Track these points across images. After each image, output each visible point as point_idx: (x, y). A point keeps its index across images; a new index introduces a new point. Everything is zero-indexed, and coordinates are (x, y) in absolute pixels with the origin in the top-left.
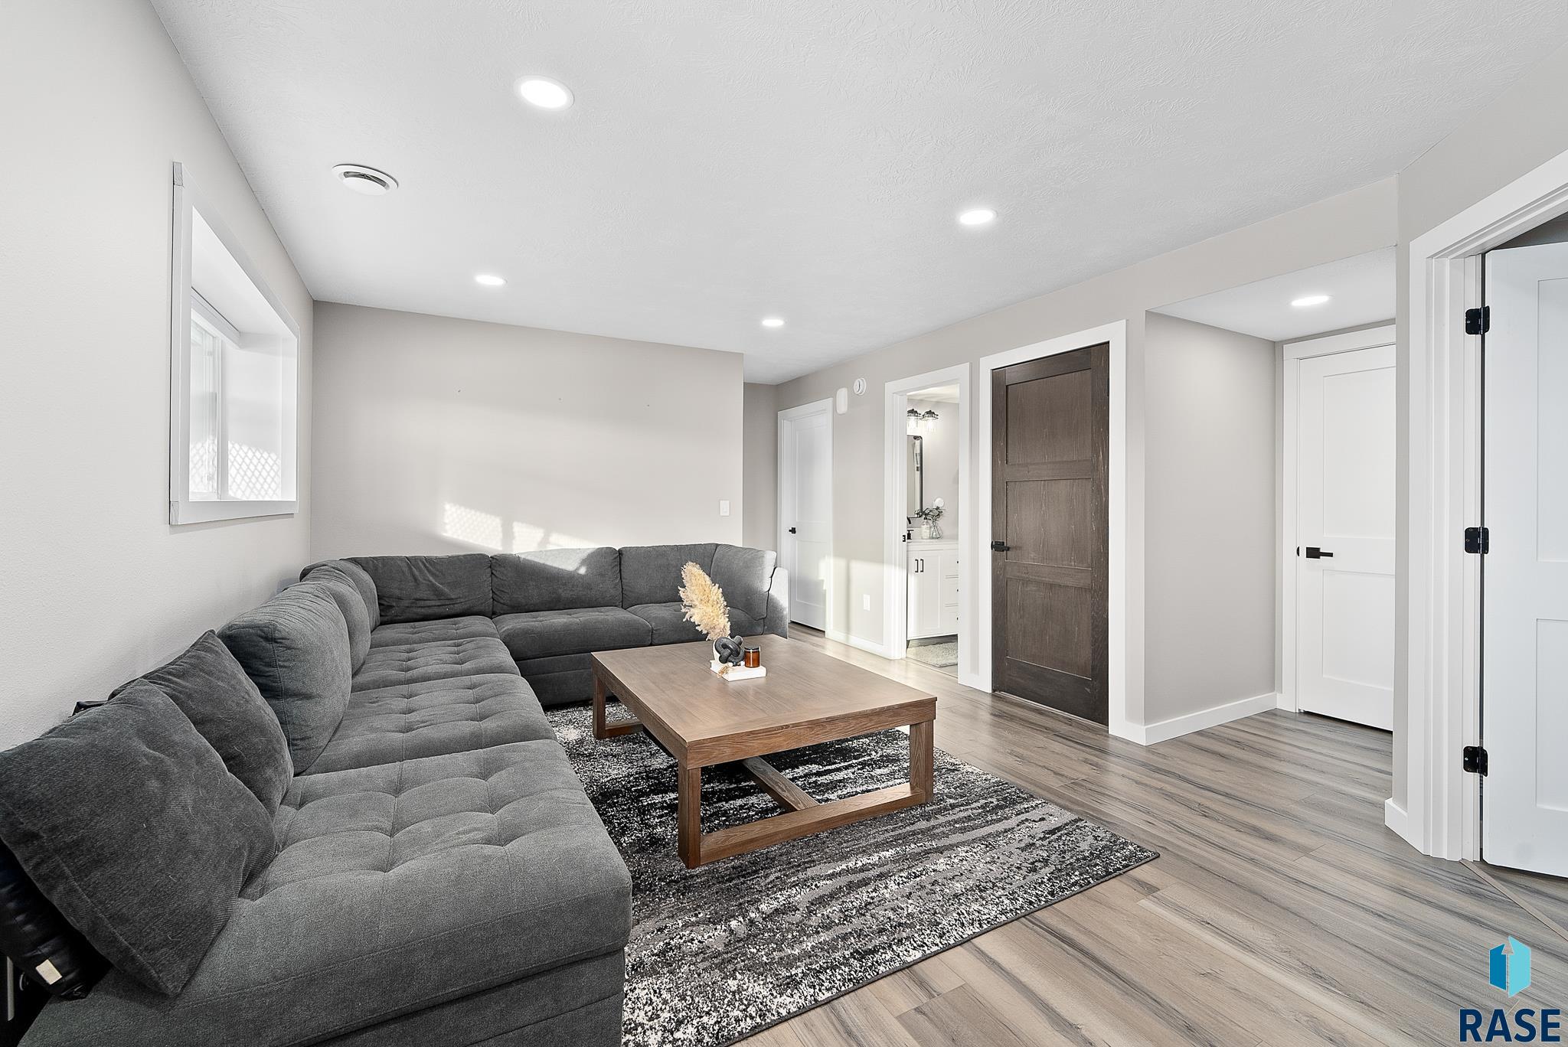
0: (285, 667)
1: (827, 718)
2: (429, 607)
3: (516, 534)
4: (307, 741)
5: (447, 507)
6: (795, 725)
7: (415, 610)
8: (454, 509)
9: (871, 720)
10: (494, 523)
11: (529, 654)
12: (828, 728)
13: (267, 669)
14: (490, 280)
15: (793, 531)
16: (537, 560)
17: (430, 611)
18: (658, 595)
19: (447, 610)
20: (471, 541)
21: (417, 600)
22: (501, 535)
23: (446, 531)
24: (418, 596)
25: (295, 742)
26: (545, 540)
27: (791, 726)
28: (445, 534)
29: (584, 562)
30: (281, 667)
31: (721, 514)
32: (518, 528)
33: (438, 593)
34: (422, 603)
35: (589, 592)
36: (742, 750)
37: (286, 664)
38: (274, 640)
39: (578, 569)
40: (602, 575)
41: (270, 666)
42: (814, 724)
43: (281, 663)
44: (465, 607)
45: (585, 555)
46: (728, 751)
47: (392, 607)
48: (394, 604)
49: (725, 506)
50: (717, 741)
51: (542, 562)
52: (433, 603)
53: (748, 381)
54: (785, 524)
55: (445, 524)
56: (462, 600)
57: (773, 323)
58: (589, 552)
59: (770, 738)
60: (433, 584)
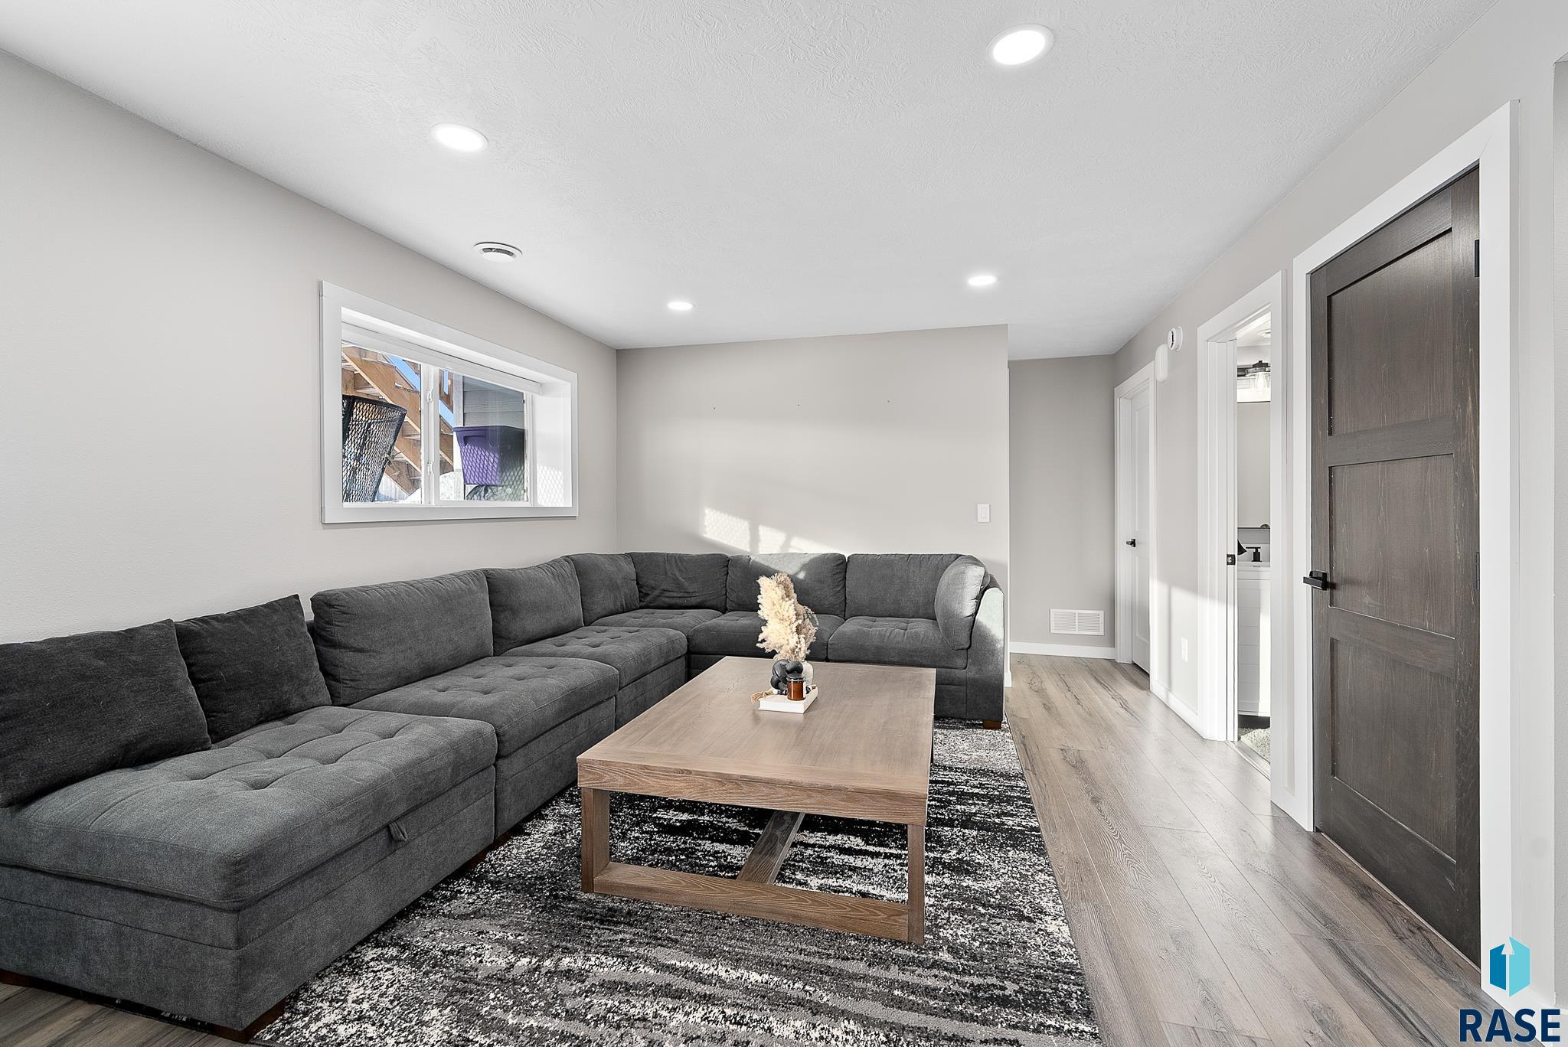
0: (339, 626)
1: (742, 777)
2: (672, 597)
3: (762, 538)
4: (357, 683)
5: (707, 511)
6: (698, 773)
7: (663, 599)
8: (712, 513)
9: (810, 797)
10: (743, 526)
11: (710, 650)
12: (745, 789)
13: (327, 626)
14: (680, 306)
15: (1133, 543)
16: (763, 562)
17: (673, 601)
18: (878, 608)
19: (685, 602)
20: (725, 542)
21: (664, 590)
22: (749, 537)
23: (705, 533)
24: (665, 587)
25: (345, 681)
26: (787, 544)
27: (693, 773)
28: (705, 536)
29: (804, 567)
30: (336, 626)
31: (979, 521)
32: (763, 531)
33: (679, 586)
34: (668, 594)
35: (806, 598)
36: (636, 784)
37: (340, 624)
38: (331, 606)
39: (797, 573)
40: (820, 581)
41: (328, 624)
42: (723, 779)
43: (337, 623)
44: (699, 600)
45: (806, 560)
46: (621, 780)
47: (648, 594)
48: (649, 592)
49: (983, 513)
50: (607, 765)
51: (766, 564)
52: (675, 594)
53: (1011, 359)
54: (1123, 535)
55: (705, 526)
56: (697, 594)
57: (982, 280)
58: (812, 557)
59: (668, 780)
60: (677, 579)
